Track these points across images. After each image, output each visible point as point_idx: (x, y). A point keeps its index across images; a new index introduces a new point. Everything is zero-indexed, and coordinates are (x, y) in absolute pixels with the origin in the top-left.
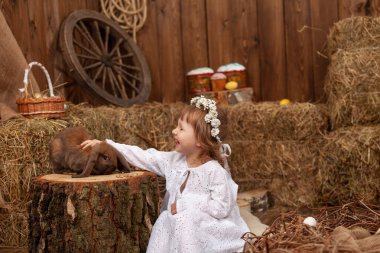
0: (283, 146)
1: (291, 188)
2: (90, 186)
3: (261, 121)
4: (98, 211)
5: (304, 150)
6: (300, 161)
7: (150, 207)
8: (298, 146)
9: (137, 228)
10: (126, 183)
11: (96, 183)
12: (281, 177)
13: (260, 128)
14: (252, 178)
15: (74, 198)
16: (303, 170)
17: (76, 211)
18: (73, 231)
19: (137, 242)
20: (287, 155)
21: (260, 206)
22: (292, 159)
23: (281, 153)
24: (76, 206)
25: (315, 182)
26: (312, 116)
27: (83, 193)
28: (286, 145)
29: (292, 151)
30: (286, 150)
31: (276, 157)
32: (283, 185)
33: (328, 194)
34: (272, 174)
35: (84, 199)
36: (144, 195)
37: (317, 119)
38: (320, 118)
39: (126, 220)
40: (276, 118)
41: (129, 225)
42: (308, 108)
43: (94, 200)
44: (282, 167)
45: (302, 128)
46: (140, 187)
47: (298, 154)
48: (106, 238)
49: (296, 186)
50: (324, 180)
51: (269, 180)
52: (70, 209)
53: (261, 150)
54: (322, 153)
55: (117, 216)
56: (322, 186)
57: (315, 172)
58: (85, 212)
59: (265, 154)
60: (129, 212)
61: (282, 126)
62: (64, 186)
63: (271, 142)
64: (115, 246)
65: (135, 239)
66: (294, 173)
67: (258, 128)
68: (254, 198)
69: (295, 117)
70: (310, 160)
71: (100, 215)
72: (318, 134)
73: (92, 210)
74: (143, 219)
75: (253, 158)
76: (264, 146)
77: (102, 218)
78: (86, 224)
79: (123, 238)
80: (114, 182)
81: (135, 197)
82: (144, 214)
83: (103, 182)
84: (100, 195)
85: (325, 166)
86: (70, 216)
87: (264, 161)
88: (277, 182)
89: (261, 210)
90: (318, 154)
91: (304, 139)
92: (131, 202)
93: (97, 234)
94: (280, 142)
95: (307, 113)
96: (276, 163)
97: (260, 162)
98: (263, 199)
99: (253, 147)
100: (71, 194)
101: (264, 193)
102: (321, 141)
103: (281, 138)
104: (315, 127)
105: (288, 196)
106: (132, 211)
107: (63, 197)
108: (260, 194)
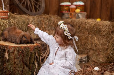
0: (95, 38)
1: (97, 55)
2: (15, 48)
3: (88, 27)
4: (17, 57)
5: (104, 40)
6: (102, 45)
7: (37, 57)
8: (102, 38)
9: (31, 65)
10: (28, 48)
11: (17, 47)
12: (93, 50)
13: (87, 30)
14: (82, 49)
15: (8, 52)
16: (102, 48)
17: (9, 56)
18: (7, 64)
19: (31, 70)
20: (97, 41)
21: (84, 61)
22: (99, 43)
23: (94, 40)
24: (9, 55)
25: (107, 53)
26: (108, 27)
27: (12, 50)
28: (97, 37)
29: (99, 40)
30: (97, 40)
31: (92, 42)
32: (94, 53)
33: (111, 59)
34: (90, 48)
35: (12, 52)
36: (35, 53)
37: (110, 28)
38: (111, 28)
39: (27, 62)
40: (94, 26)
41: (28, 64)
42: (107, 23)
43: (16, 53)
44: (94, 46)
45: (104, 31)
46: (34, 50)
47: (101, 42)
48: (19, 68)
49: (99, 54)
50: (110, 53)
51: (89, 51)
52: (7, 56)
53: (87, 38)
54: (111, 42)
55: (24, 60)
56: (109, 55)
57: (107, 49)
58: (12, 57)
59: (88, 40)
60: (29, 58)
61: (95, 30)
62: (5, 46)
63: (91, 35)
64: (22, 71)
65: (30, 69)
66: (99, 49)
67: (86, 29)
68: (81, 58)
69: (101, 27)
70: (106, 44)
71: (18, 59)
72: (110, 34)
73: (15, 57)
74: (34, 62)
75: (83, 41)
76: (88, 37)
77: (18, 60)
78: (12, 62)
79: (26, 68)
80: (24, 47)
81: (32, 53)
82: (34, 60)
83: (20, 47)
84: (18, 51)
85: (111, 47)
86: (6, 58)
87: (87, 43)
88: (92, 52)
89: (84, 62)
90: (109, 42)
91: (104, 36)
92: (30, 55)
93: (16, 66)
94: (94, 36)
95: (106, 25)
96: (92, 44)
97: (85, 43)
98: (85, 58)
99: (83, 37)
100: (8, 50)
101: (86, 56)
102: (111, 37)
103: (95, 35)
104: (109, 31)
105: (95, 58)
106: (30, 58)
107: (4, 51)
108: (84, 56)
